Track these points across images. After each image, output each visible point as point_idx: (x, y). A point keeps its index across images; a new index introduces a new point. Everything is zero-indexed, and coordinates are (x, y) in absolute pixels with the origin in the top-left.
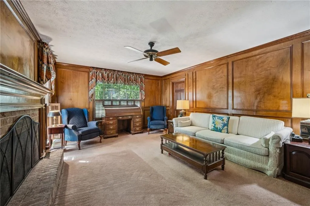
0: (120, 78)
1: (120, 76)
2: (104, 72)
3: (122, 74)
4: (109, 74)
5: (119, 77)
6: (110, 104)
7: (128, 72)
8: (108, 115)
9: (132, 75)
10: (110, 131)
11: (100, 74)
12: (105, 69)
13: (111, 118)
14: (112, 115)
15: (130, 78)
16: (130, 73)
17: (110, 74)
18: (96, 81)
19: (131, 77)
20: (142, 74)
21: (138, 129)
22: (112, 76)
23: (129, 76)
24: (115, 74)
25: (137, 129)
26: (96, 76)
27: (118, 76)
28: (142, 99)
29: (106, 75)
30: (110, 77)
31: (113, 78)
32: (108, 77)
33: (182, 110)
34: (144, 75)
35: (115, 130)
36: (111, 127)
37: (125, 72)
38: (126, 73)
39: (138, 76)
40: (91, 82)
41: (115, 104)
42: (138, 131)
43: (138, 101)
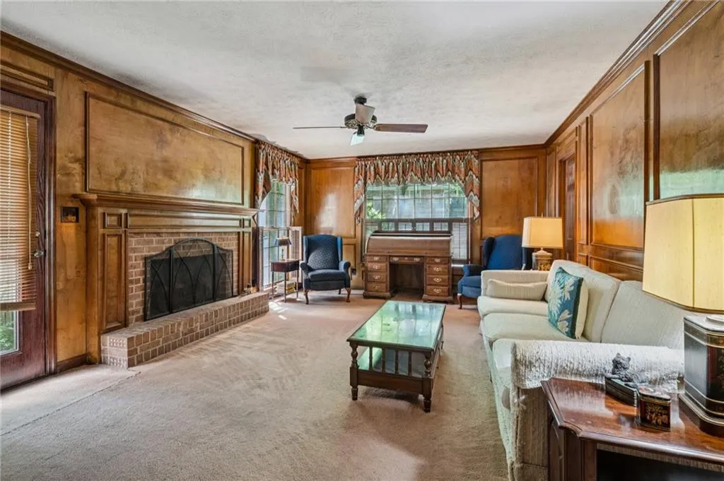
0: (412, 170)
1: (413, 165)
2: (380, 162)
3: (418, 160)
4: (389, 164)
5: (409, 167)
6: (393, 229)
7: (432, 153)
8: (370, 252)
9: (441, 158)
10: (374, 285)
11: (372, 168)
12: (382, 156)
13: (376, 259)
14: (379, 252)
15: (436, 165)
16: (438, 153)
17: (391, 164)
18: (365, 183)
19: (441, 163)
20: (471, 150)
21: (437, 291)
22: (395, 168)
23: (434, 162)
24: (401, 164)
25: (435, 290)
26: (366, 172)
27: (408, 165)
28: (474, 215)
29: (383, 167)
30: (391, 171)
31: (398, 172)
32: (387, 171)
33: (539, 249)
34: (474, 152)
35: (385, 285)
36: (377, 278)
37: (424, 153)
38: (425, 156)
39: (458, 157)
40: (356, 185)
41: (404, 229)
42: (438, 295)
43: (460, 221)
